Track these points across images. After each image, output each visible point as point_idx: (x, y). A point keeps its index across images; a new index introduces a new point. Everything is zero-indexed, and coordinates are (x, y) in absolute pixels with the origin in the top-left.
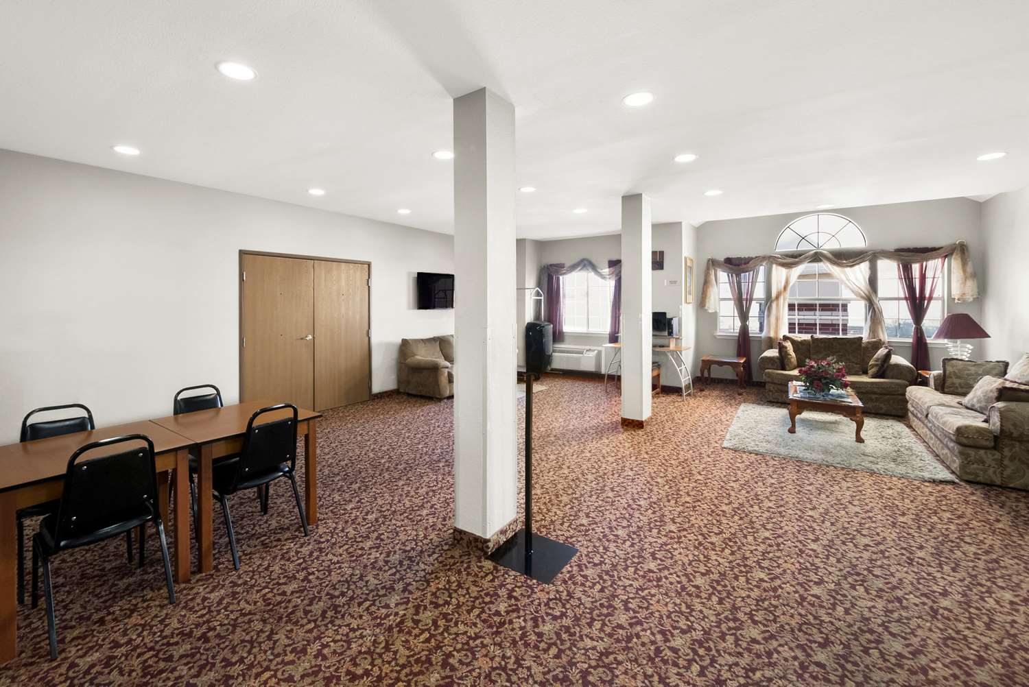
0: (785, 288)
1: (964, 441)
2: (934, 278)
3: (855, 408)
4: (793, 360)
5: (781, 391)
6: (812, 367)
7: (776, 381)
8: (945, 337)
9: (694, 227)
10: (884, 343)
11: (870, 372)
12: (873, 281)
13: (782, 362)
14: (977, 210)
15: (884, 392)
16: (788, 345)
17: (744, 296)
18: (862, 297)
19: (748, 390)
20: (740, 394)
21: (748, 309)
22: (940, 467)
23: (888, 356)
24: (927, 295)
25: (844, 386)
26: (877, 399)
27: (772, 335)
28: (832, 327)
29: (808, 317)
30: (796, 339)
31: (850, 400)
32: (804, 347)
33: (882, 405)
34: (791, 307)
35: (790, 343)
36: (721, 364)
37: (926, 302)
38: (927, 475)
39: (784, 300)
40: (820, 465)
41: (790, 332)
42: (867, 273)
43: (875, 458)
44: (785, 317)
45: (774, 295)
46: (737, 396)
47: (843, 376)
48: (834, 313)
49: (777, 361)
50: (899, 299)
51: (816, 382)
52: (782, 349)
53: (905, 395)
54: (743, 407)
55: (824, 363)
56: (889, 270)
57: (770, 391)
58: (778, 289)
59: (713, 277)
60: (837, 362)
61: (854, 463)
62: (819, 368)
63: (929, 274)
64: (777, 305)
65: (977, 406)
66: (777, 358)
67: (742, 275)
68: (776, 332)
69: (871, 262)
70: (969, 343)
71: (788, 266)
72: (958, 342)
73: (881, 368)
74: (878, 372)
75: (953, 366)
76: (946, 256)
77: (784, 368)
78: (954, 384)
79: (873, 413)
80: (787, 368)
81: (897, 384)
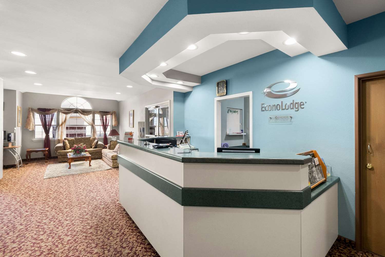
0: (65, 121)
1: (113, 159)
2: (109, 120)
3: (89, 157)
4: (68, 146)
5: (64, 158)
6: (76, 147)
7: (62, 154)
8: (111, 136)
9: (22, 93)
10: (96, 138)
11: (93, 147)
12: (93, 120)
13: (64, 148)
14: (118, 104)
15: (97, 152)
16: (66, 141)
17: (47, 124)
18: (91, 125)
19: (49, 160)
20: (46, 162)
21: (49, 129)
22: (109, 166)
23: (97, 142)
24: (107, 125)
25: (86, 151)
26: (95, 155)
28: (81, 135)
29: (73, 132)
30: (69, 139)
31: (87, 155)
32: (72, 142)
33: (96, 156)
34: (67, 128)
35: (67, 141)
36: (37, 151)
37: (107, 126)
38: (106, 169)
39: (64, 125)
40: (79, 174)
41: (67, 137)
42: (92, 118)
43: (94, 169)
44: (65, 132)
45: (60, 123)
46: (45, 163)
47: (85, 148)
48: (82, 130)
49: (62, 147)
50: (100, 126)
51: (77, 151)
52: (64, 143)
53: (101, 152)
54: (49, 166)
55: (80, 145)
56: (98, 117)
57: (60, 158)
58: (62, 121)
59: (32, 115)
60: (83, 144)
61: (89, 171)
62: (78, 147)
63: (108, 119)
64: (62, 127)
65: (116, 151)
66: (62, 146)
67: (47, 116)
68: (61, 137)
69: (93, 114)
70: (116, 137)
71: (66, 113)
72: (114, 136)
73: (95, 146)
74: (95, 147)
75: (112, 142)
76: (111, 114)
77: (65, 149)
78: (112, 147)
79: (94, 158)
80: (66, 149)
81: (100, 149)
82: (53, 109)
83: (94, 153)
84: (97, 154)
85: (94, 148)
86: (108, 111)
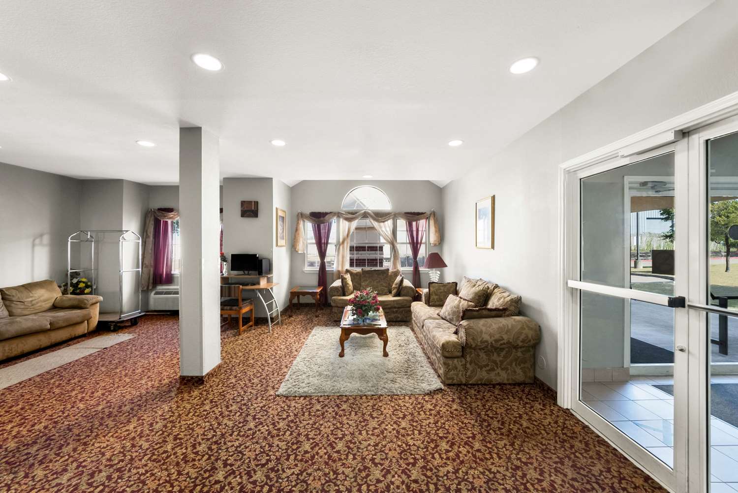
0: (348, 235)
1: (446, 353)
2: (422, 231)
4: (350, 288)
7: (340, 305)
8: (427, 267)
9: (289, 186)
10: (400, 273)
11: (393, 293)
12: (394, 232)
13: (343, 290)
15: (400, 306)
16: (348, 277)
17: (323, 240)
18: (389, 243)
21: (325, 250)
23: (402, 281)
24: (419, 241)
26: (396, 312)
27: (340, 269)
29: (361, 256)
30: (354, 271)
32: (358, 277)
33: (399, 315)
34: (352, 249)
35: (349, 275)
37: (419, 245)
39: (346, 242)
41: (350, 266)
42: (392, 227)
44: (348, 256)
45: (341, 240)
49: (340, 289)
50: (406, 243)
52: (344, 280)
53: (410, 308)
54: (315, 330)
55: (365, 293)
56: (402, 224)
57: (336, 313)
58: (343, 236)
59: (301, 226)
63: (420, 229)
64: (343, 247)
66: (340, 287)
67: (322, 225)
68: (342, 266)
69: (393, 219)
70: (438, 270)
71: (349, 220)
72: (434, 269)
73: (398, 290)
74: (397, 292)
75: (433, 287)
76: (427, 218)
77: (344, 295)
78: (434, 299)
79: (394, 320)
80: (347, 294)
81: (406, 300)
82: (330, 213)
83: (395, 308)
84: (401, 309)
85: (395, 296)
86: (420, 212)
